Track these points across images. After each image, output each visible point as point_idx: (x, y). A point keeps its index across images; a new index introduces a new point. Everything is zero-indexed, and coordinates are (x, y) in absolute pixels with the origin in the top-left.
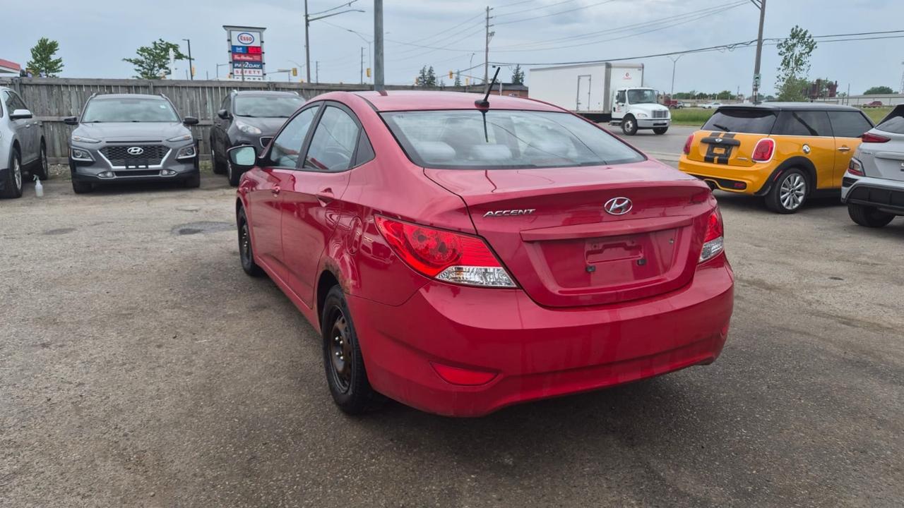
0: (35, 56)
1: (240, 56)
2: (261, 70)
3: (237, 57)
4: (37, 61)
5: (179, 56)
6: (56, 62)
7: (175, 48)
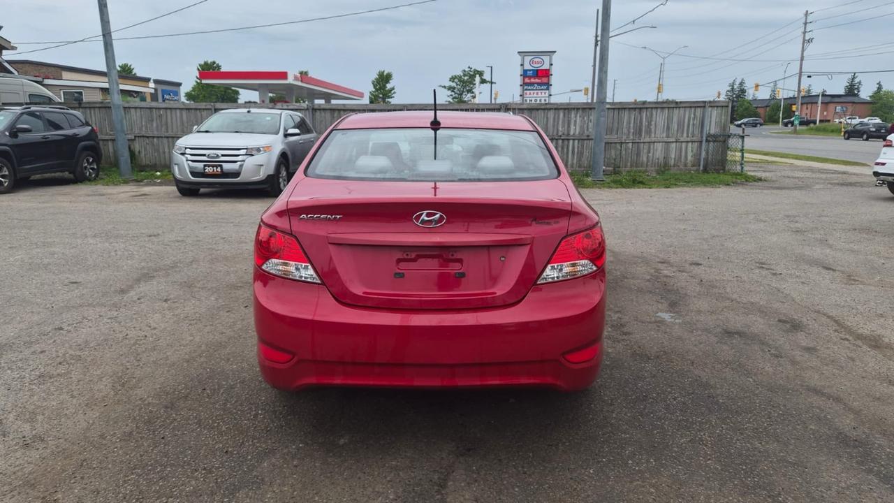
0: (375, 87)
1: (530, 79)
2: (547, 91)
3: (527, 80)
4: (377, 90)
5: (483, 81)
6: (390, 91)
7: (481, 74)
